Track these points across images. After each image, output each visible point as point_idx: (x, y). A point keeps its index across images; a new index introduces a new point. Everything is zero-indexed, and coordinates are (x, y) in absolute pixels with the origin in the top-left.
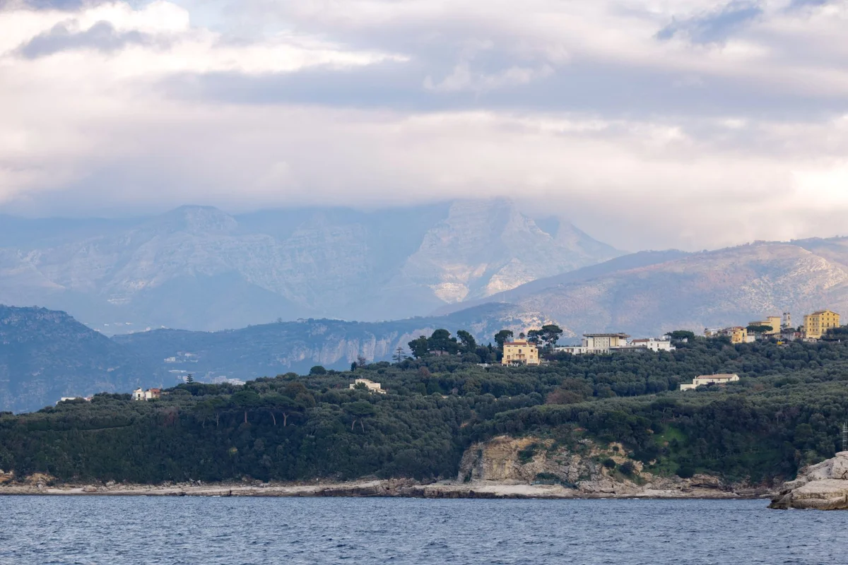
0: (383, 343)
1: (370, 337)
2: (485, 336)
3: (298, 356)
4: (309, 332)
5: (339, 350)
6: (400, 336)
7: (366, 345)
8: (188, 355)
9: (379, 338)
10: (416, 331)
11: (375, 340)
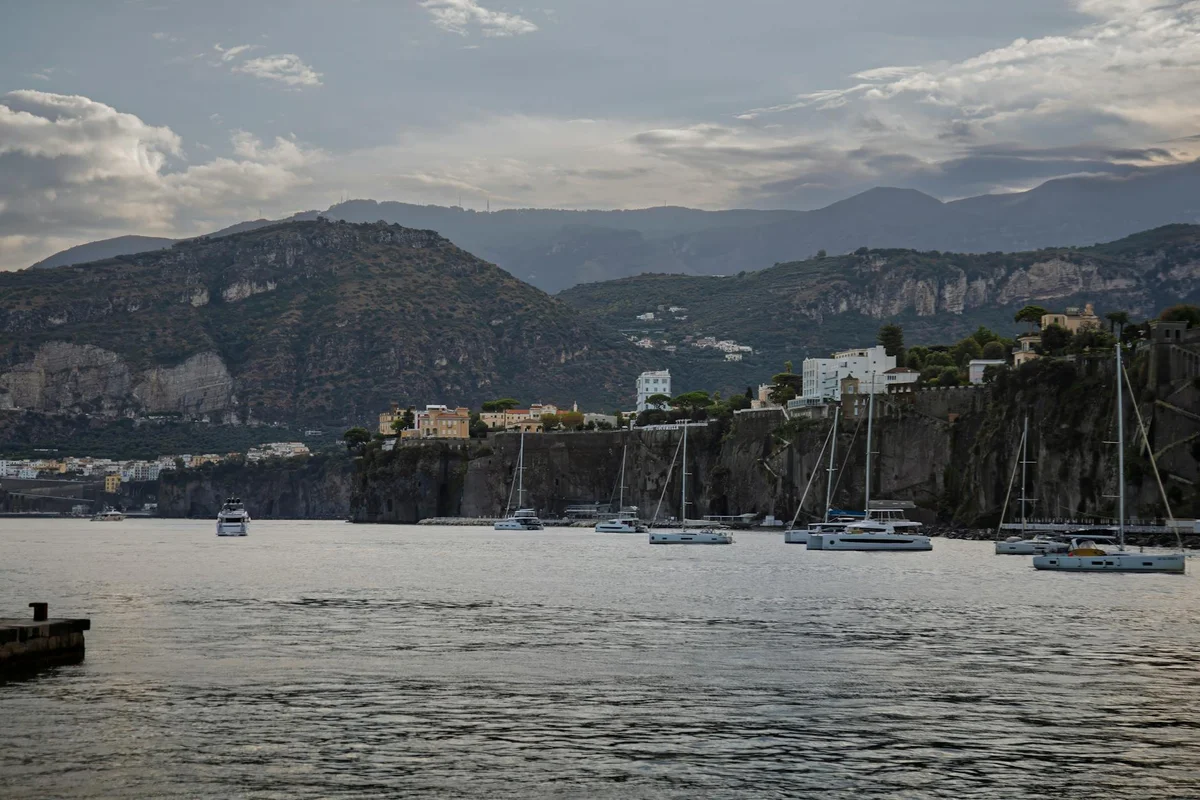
0: (980, 285)
1: (958, 275)
2: (1160, 276)
3: (836, 306)
4: (857, 268)
5: (902, 296)
6: (1010, 273)
7: (949, 288)
8: (673, 309)
9: (971, 278)
10: (1036, 265)
11: (965, 279)
